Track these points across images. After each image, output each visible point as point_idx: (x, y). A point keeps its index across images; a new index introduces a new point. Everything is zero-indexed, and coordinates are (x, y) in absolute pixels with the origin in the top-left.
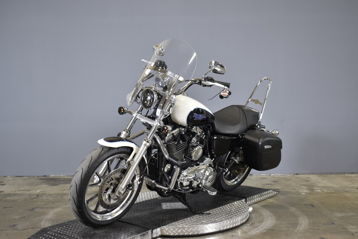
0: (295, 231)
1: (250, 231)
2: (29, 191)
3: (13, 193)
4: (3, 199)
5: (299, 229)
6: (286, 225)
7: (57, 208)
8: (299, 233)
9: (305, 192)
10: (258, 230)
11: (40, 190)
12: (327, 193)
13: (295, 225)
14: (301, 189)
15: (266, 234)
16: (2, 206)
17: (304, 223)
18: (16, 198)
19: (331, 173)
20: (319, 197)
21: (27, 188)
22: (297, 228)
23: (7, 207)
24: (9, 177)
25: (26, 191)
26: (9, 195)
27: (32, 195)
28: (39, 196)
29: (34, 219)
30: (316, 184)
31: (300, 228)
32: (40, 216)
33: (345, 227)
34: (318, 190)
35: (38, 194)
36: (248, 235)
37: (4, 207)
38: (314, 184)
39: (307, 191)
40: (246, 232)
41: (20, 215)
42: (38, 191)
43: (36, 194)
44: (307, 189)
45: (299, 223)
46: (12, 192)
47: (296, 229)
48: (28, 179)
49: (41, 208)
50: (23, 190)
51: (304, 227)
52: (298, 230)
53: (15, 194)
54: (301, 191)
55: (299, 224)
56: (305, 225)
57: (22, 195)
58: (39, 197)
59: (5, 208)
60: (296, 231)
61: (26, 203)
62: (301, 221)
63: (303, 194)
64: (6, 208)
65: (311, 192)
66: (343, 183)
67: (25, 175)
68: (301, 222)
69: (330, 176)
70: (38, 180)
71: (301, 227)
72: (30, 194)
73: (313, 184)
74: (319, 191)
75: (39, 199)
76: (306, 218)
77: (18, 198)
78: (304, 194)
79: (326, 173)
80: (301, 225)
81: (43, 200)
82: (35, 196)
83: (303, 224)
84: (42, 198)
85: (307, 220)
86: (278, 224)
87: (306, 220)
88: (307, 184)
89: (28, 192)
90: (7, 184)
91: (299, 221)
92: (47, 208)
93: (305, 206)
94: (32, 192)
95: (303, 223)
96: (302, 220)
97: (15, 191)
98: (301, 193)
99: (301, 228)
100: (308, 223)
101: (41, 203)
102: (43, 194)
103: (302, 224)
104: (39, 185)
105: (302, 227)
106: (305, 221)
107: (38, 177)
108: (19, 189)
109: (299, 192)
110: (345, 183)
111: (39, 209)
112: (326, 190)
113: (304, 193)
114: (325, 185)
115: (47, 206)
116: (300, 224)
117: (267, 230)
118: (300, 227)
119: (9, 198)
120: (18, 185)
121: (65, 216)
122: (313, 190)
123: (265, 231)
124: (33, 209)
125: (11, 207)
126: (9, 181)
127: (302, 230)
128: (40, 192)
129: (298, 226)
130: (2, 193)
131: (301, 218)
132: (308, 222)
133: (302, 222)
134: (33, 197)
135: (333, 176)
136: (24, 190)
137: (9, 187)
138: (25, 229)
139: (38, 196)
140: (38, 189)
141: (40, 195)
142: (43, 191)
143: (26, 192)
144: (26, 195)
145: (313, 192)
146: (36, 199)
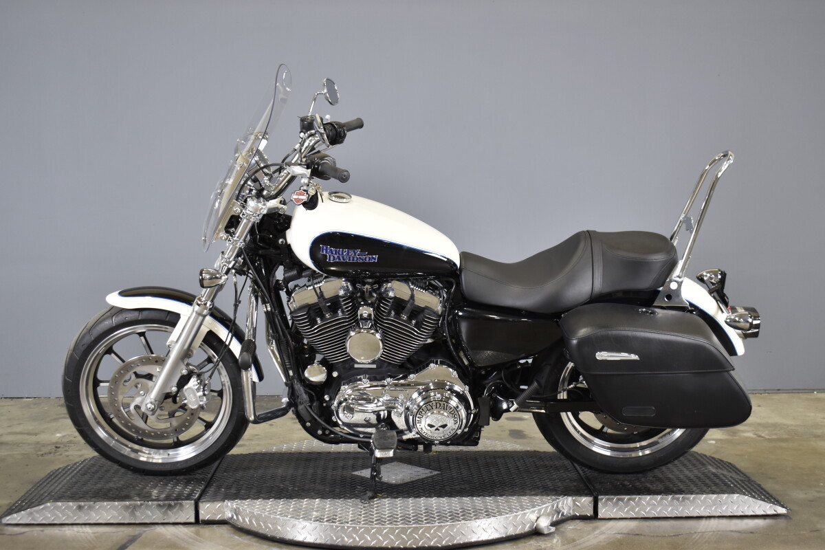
1: (583, 538)
2: (36, 434)
8: (705, 542)
9: (715, 437)
10: (603, 533)
11: (64, 433)
12: (770, 440)
15: (622, 544)
18: (2, 452)
19: (779, 390)
20: (750, 450)
21: (30, 427)
25: (29, 434)
27: (44, 445)
28: (59, 447)
33: (819, 526)
34: (748, 432)
35: (57, 443)
36: (579, 546)
39: (719, 436)
40: (574, 540)
42: (58, 435)
43: (53, 444)
48: (35, 404)
50: (21, 433)
52: (702, 535)
53: (1, 443)
57: (17, 444)
58: (60, 449)
60: (697, 538)
61: (27, 465)
63: (711, 444)
65: (730, 438)
66: (809, 414)
67: (26, 396)
69: (775, 397)
70: (59, 408)
72: (38, 443)
74: (750, 435)
75: (61, 455)
77: (7, 453)
78: (714, 442)
79: (765, 390)
81: (71, 458)
82: (49, 448)
84: (67, 453)
89: (33, 439)
94: (44, 438)
97: (1, 436)
98: (705, 441)
99: (708, 530)
102: (70, 442)
104: (61, 420)
107: (57, 399)
108: (10, 430)
110: (812, 414)
112: (767, 432)
113: (713, 440)
114: (763, 421)
117: (624, 534)
118: (706, 526)
120: (10, 419)
122: (734, 433)
123: (619, 536)
127: (712, 535)
128: (63, 437)
134: (45, 450)
135: (783, 396)
136: (24, 434)
139: (56, 447)
140: (57, 430)
141: (62, 446)
142: (69, 436)
143: (27, 437)
144: (29, 444)
145: (735, 438)
146: (52, 455)
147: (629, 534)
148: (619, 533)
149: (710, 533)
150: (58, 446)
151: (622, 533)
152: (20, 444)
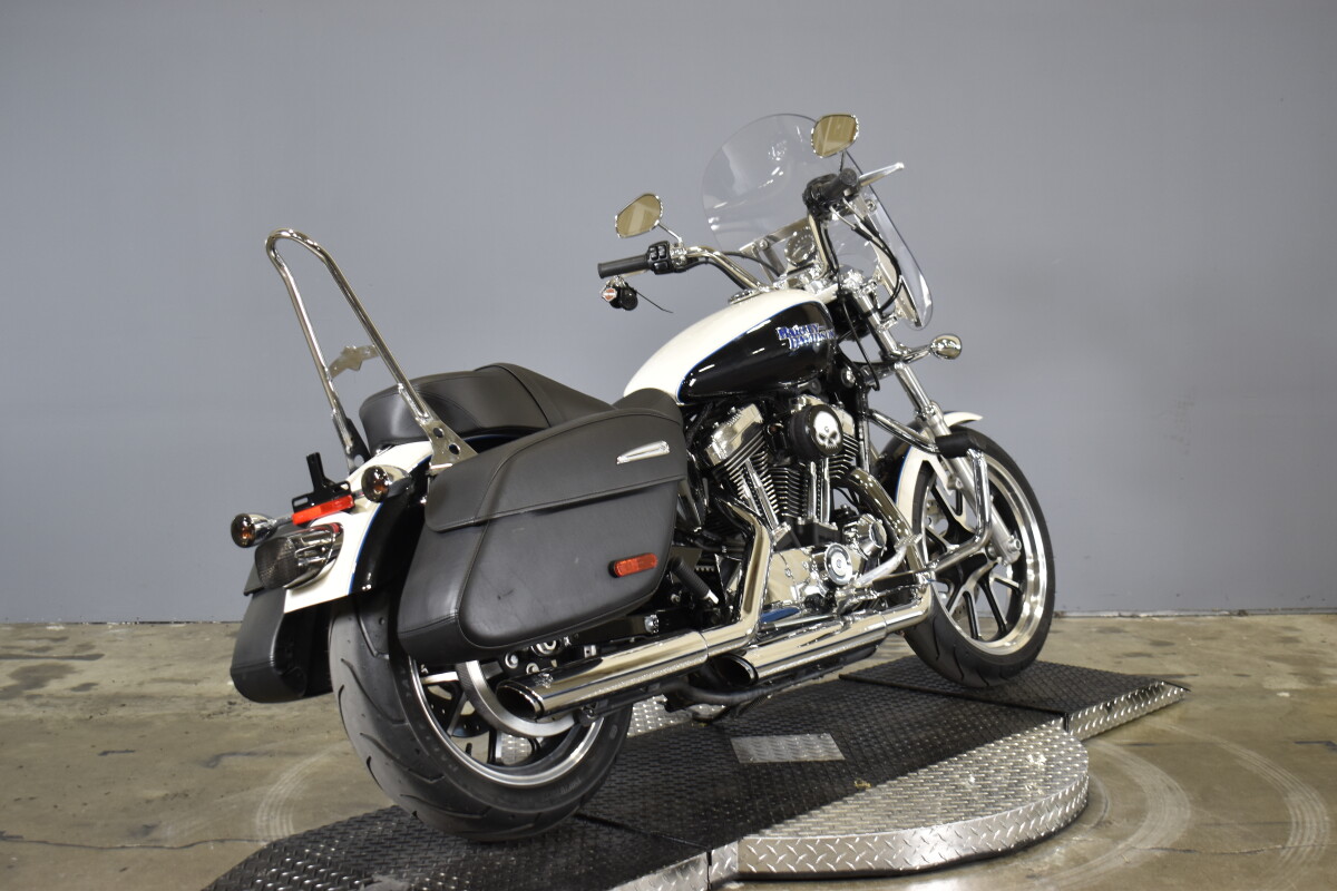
0: (1283, 853)
1: (1100, 855)
2: (196, 682)
3: (133, 690)
4: (97, 717)
5: (1298, 848)
6: (1241, 827)
7: (312, 753)
8: (1303, 863)
9: (1287, 686)
10: (1131, 848)
13: (1279, 827)
14: (1268, 674)
15: (1165, 867)
16: (93, 746)
17: (1314, 820)
18: (146, 712)
21: (185, 669)
22: (1286, 840)
23: (113, 752)
24: (114, 627)
25: (184, 681)
26: (118, 699)
27: (210, 700)
28: (234, 704)
29: (221, 800)
30: (1324, 653)
31: (1300, 843)
32: (248, 788)
35: (230, 695)
36: (1095, 871)
37: (101, 751)
38: (1317, 656)
39: (1294, 684)
40: (1086, 860)
41: (165, 784)
43: (224, 697)
44: (1295, 674)
45: (1294, 820)
46: (128, 686)
47: (1284, 848)
48: (189, 633)
49: (249, 754)
50: (172, 680)
51: (1318, 836)
52: (1295, 853)
53: (143, 697)
54: (1271, 683)
55: (1290, 823)
56: (1319, 830)
57: (168, 698)
58: (236, 707)
59: (105, 753)
60: (1289, 855)
61: (187, 733)
62: (1298, 812)
63: (1283, 697)
64: (110, 755)
65: (1313, 687)
67: (175, 619)
68: (1299, 816)
70: (228, 638)
71: (1306, 838)
72: (200, 696)
73: (1315, 652)
75: (238, 715)
76: (1314, 799)
77: (153, 713)
78: (1287, 695)
80: (1304, 828)
81: (255, 720)
82: (219, 704)
83: (1308, 825)
84: (248, 713)
85: (1321, 808)
86: (1207, 825)
87: (1317, 809)
88: (1291, 653)
89: (192, 689)
90: (107, 654)
91: (1291, 813)
92: (270, 754)
93: (1299, 746)
94: (209, 686)
95: (1307, 819)
96: (1303, 808)
97: (141, 684)
98: (1273, 693)
99: (1304, 843)
100: (1327, 818)
101: (248, 735)
103: (1304, 822)
105: (1309, 840)
106: (1315, 811)
107: (224, 625)
108: (154, 675)
109: (1266, 686)
111: (240, 759)
113: (1285, 691)
115: (269, 747)
116: (1297, 823)
117: (1166, 849)
118: (1299, 837)
119: (121, 712)
120: (152, 658)
121: (345, 789)
122: (1317, 679)
123: (1158, 853)
124: (217, 758)
125: (127, 751)
126: (115, 641)
127: (1312, 852)
129: (1293, 833)
130: (92, 692)
131: (1295, 798)
132: (1328, 815)
133: (1302, 813)
134: (212, 707)
136: (178, 681)
137: (118, 667)
138: (191, 842)
139: (230, 703)
141: (238, 701)
143: (183, 686)
144: (187, 698)
145: (1320, 687)
146: (225, 715)
147: (1174, 850)
148: (1158, 849)
149: (1308, 849)
150: (233, 701)
151: (1162, 849)
152: (173, 697)
